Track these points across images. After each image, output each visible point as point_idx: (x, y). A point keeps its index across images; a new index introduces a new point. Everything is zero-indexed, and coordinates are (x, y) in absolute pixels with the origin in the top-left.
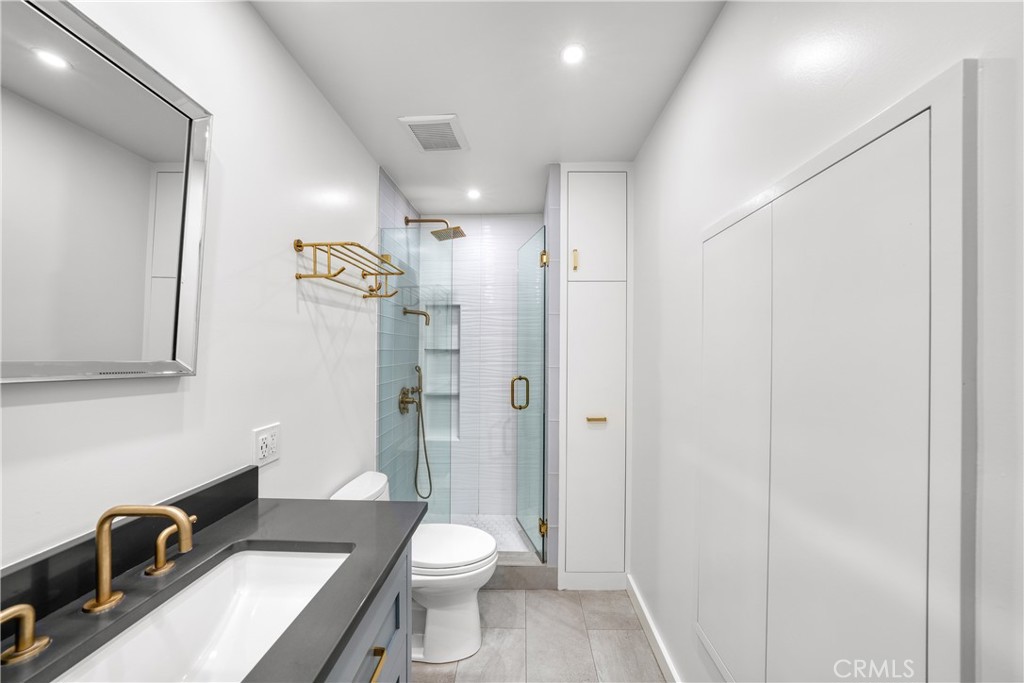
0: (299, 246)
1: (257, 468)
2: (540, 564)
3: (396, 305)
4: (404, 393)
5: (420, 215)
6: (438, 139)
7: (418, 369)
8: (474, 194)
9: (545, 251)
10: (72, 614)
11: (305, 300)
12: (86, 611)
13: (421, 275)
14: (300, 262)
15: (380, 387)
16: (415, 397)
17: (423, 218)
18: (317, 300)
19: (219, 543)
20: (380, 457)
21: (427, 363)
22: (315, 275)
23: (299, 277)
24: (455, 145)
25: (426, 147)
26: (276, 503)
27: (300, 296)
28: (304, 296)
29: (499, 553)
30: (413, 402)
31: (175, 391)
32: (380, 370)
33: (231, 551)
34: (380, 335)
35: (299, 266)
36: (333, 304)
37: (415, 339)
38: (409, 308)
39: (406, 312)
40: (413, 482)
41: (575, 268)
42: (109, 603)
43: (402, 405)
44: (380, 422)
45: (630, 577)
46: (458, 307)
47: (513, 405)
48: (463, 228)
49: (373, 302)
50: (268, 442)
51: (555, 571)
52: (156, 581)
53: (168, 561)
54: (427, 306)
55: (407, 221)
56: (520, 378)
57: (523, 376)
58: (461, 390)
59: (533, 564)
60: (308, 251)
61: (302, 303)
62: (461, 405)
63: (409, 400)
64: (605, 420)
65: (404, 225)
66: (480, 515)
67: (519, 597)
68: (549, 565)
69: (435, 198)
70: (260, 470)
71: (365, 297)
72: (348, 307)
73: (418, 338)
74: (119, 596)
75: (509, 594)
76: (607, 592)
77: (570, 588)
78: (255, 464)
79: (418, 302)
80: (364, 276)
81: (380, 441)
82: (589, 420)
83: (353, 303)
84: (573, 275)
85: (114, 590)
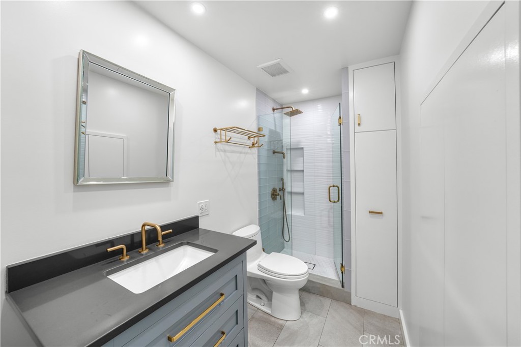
0: (215, 130)
1: (198, 216)
2: (341, 287)
3: (268, 150)
4: (274, 190)
5: (282, 105)
6: (277, 71)
7: (282, 179)
8: (305, 91)
9: (340, 117)
10: (137, 252)
11: (219, 151)
12: (140, 252)
13: (284, 134)
14: (216, 136)
15: (260, 188)
16: (281, 193)
17: (284, 106)
18: (225, 151)
19: (179, 241)
20: (260, 219)
21: (287, 177)
22: (221, 142)
23: (216, 143)
24: (285, 72)
25: (273, 75)
26: (207, 232)
27: (217, 150)
28: (219, 150)
29: (310, 274)
30: (278, 195)
31: (168, 187)
32: (259, 180)
33: (181, 244)
34: (259, 164)
35: (216, 138)
36: (233, 152)
37: (281, 165)
38: (276, 151)
39: (274, 152)
40: (282, 233)
41: (359, 124)
42: (145, 252)
43: (273, 196)
44: (260, 203)
45: (401, 311)
46: (303, 148)
47: (330, 200)
48: (300, 109)
49: (255, 150)
50: (204, 207)
51: (350, 294)
52: (159, 248)
53: (162, 243)
54: (287, 149)
55: (274, 110)
56: (334, 186)
57: (335, 185)
58: (305, 190)
59: (337, 287)
60: (219, 131)
61: (218, 153)
62: (305, 198)
63: (278, 194)
64: (381, 213)
65: (272, 112)
66: (316, 256)
67: (327, 302)
68: (346, 289)
69: (286, 96)
70: (199, 218)
71: (250, 148)
72: (241, 153)
73: (283, 164)
74: (148, 250)
75: (322, 299)
76: (385, 315)
77: (358, 306)
78: (198, 215)
79: (283, 147)
80: (249, 138)
81: (260, 211)
82: (370, 212)
83: (244, 151)
84: (358, 129)
85: (146, 249)
